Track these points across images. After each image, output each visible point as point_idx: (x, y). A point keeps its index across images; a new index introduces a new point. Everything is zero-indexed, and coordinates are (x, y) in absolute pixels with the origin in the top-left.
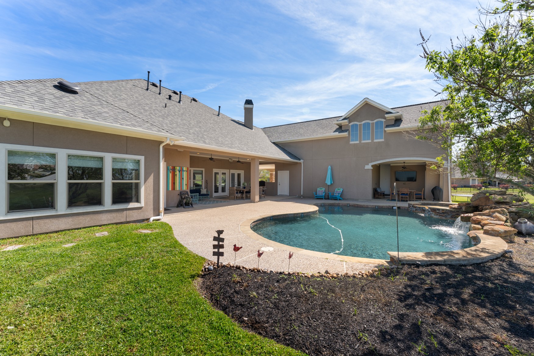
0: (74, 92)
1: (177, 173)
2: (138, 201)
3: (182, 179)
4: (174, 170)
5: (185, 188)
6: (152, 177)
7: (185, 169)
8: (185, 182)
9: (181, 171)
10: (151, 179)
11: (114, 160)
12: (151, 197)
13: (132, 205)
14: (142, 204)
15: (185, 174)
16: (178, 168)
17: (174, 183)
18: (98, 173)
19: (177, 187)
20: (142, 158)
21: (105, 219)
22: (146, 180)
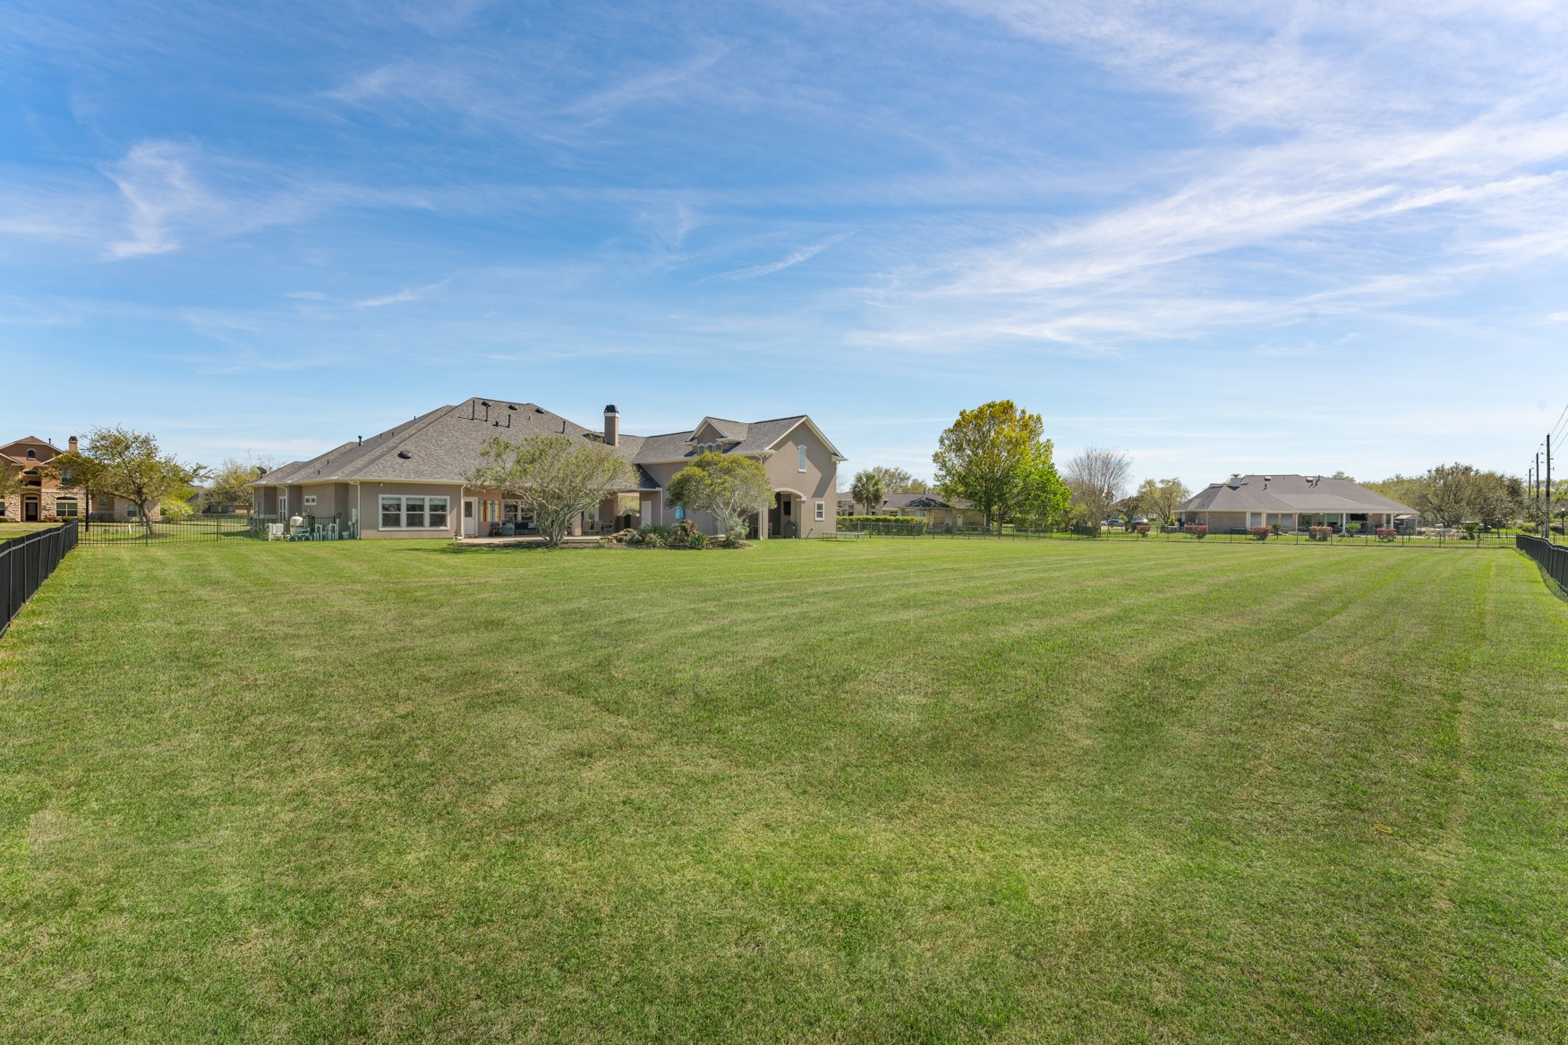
0: (409, 458)
1: (489, 506)
2: (445, 525)
3: (493, 511)
4: (485, 503)
5: (496, 520)
6: (455, 510)
7: (496, 502)
8: (496, 514)
9: (493, 504)
10: (455, 511)
11: (431, 500)
12: (455, 524)
13: (442, 528)
14: (448, 528)
15: (496, 507)
16: (489, 502)
17: (485, 515)
18: (421, 508)
19: (489, 519)
20: (448, 498)
21: (425, 535)
22: (451, 512)
